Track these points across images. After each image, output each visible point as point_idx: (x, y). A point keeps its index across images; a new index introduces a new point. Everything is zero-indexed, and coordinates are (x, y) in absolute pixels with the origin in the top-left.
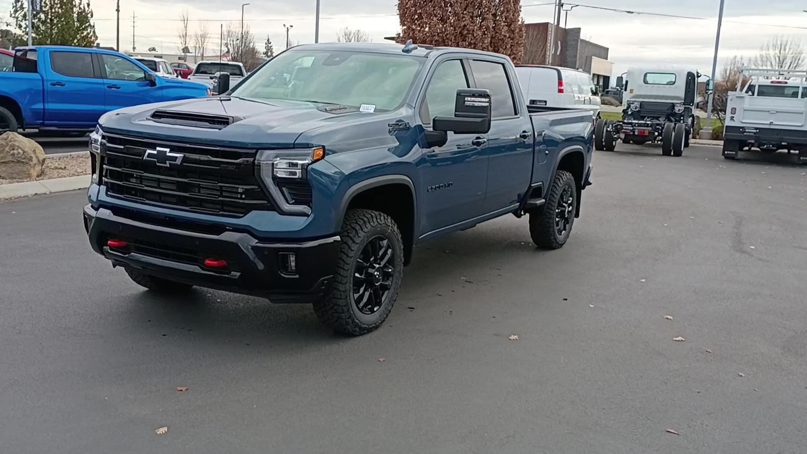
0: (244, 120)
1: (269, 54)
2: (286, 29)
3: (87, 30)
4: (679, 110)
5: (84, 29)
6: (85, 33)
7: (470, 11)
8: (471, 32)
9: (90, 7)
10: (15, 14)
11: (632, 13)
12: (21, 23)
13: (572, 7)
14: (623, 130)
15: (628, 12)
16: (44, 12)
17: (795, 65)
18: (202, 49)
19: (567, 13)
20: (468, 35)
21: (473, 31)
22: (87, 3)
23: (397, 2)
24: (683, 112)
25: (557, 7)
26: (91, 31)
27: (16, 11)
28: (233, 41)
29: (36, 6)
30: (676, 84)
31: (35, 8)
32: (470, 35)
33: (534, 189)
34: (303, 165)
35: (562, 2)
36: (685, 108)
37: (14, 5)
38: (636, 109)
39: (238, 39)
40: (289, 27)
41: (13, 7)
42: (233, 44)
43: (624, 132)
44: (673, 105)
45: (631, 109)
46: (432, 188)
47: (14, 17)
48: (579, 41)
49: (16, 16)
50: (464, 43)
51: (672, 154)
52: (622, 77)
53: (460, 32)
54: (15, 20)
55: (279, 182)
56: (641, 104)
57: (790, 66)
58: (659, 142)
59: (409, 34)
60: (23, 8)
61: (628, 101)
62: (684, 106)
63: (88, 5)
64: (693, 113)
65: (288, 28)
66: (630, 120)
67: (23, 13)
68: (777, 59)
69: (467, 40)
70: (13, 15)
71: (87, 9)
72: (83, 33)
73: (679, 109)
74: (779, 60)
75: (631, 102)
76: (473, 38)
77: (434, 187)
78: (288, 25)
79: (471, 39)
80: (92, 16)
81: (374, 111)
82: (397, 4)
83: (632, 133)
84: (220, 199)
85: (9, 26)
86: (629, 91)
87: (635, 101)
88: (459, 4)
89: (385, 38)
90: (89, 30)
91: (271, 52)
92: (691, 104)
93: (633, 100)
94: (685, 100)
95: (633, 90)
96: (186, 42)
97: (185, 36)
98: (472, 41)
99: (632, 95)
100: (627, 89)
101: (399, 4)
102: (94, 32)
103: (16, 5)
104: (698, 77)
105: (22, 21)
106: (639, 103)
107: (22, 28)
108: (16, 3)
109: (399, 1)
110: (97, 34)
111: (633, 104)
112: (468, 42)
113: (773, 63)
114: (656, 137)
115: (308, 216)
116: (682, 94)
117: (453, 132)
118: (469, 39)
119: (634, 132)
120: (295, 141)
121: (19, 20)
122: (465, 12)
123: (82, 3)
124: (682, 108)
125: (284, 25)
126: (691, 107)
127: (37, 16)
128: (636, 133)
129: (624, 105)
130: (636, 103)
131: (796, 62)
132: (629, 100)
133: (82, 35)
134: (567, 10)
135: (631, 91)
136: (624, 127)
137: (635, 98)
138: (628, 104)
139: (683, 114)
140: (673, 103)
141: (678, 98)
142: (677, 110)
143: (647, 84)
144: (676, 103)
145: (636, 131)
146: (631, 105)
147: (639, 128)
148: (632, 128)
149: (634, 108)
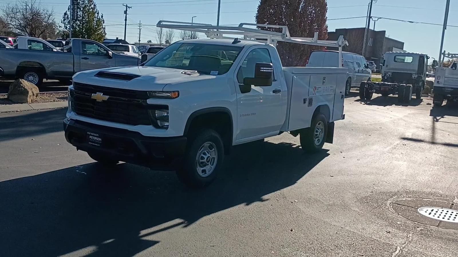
3: (101, 30)
4: (415, 77)
5: (99, 30)
6: (100, 31)
9: (103, 18)
10: (64, 21)
11: (413, 22)
12: (67, 26)
13: (378, 19)
15: (410, 22)
16: (79, 20)
19: (375, 22)
22: (101, 16)
25: (368, 18)
26: (103, 30)
27: (64, 20)
29: (74, 17)
30: (413, 63)
31: (74, 18)
35: (371, 16)
37: (64, 16)
41: (63, 18)
42: (187, 39)
43: (375, 89)
44: (411, 74)
45: (387, 76)
47: (63, 23)
48: (384, 38)
49: (65, 22)
54: (64, 24)
56: (393, 73)
60: (69, 18)
63: (102, 17)
64: (423, 79)
67: (68, 21)
70: (63, 22)
71: (101, 19)
72: (99, 32)
75: (387, 72)
80: (104, 23)
83: (379, 89)
85: (60, 28)
90: (102, 30)
92: (422, 74)
93: (388, 71)
94: (418, 72)
95: (388, 65)
96: (161, 37)
99: (387, 68)
100: (385, 65)
102: (105, 31)
103: (65, 17)
104: (428, 58)
105: (67, 25)
106: (391, 73)
107: (67, 29)
108: (64, 15)
110: (106, 32)
111: (388, 73)
116: (416, 68)
121: (66, 25)
123: (99, 15)
124: (417, 76)
126: (421, 76)
127: (75, 22)
130: (389, 73)
132: (385, 71)
133: (98, 33)
134: (375, 21)
135: (387, 66)
136: (375, 86)
137: (389, 70)
138: (384, 73)
139: (417, 79)
140: (411, 73)
141: (414, 70)
142: (414, 77)
143: (396, 62)
144: (413, 73)
145: (382, 88)
146: (387, 74)
147: (383, 86)
148: (379, 87)
149: (388, 75)
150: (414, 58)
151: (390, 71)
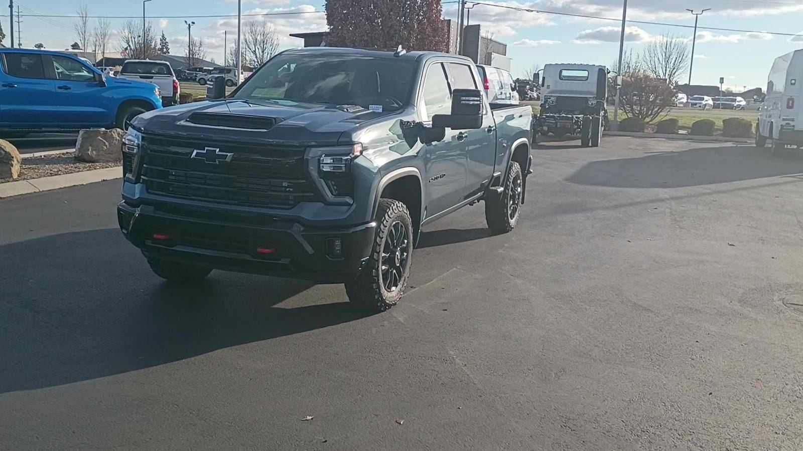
0: (285, 121)
1: (165, 50)
2: (188, 26)
7: (396, 12)
8: (398, 32)
11: (532, 11)
13: (473, 5)
14: (546, 124)
15: (527, 10)
17: (679, 61)
18: (102, 47)
20: (394, 35)
21: (400, 31)
23: (325, 2)
24: (595, 106)
25: (461, 5)
28: (134, 38)
30: (588, 80)
32: (397, 35)
33: (496, 178)
34: (346, 160)
36: (597, 102)
38: (552, 103)
39: (140, 36)
40: (191, 24)
42: (135, 41)
43: (547, 126)
45: (548, 104)
46: (432, 179)
48: (480, 38)
50: (391, 42)
51: (590, 145)
52: (538, 74)
53: (388, 32)
55: (324, 175)
56: (558, 98)
57: (675, 61)
58: (578, 135)
59: (338, 34)
61: (545, 96)
62: (596, 100)
64: (604, 107)
65: (189, 25)
66: (548, 113)
68: (664, 55)
69: (394, 39)
73: (592, 102)
74: (665, 55)
75: (548, 97)
76: (399, 38)
77: (433, 178)
78: (189, 22)
79: (398, 39)
81: (383, 111)
82: (324, 4)
83: (554, 126)
84: (269, 193)
86: (546, 87)
87: (552, 96)
88: (385, 5)
89: (290, 35)
91: (166, 48)
92: (603, 99)
93: (550, 95)
94: (597, 95)
95: (549, 86)
96: (85, 39)
97: (84, 33)
98: (399, 41)
99: (549, 90)
100: (545, 85)
101: (326, 4)
104: (608, 73)
106: (556, 98)
109: (326, 1)
111: (550, 98)
112: (395, 41)
113: (661, 59)
114: (575, 129)
115: (351, 205)
116: (594, 89)
117: (450, 128)
118: (396, 38)
119: (557, 126)
120: (338, 139)
122: (391, 13)
124: (594, 102)
125: (186, 22)
126: (603, 101)
128: (558, 126)
129: (542, 100)
130: (552, 98)
131: (680, 58)
134: (468, 8)
136: (548, 121)
137: (551, 93)
138: (545, 99)
139: (595, 107)
140: (586, 98)
141: (591, 93)
142: (591, 104)
143: (562, 79)
144: (590, 98)
145: (559, 124)
146: (549, 100)
147: (560, 121)
148: (554, 121)
149: (551, 102)
150: (590, 72)
151: (553, 95)
